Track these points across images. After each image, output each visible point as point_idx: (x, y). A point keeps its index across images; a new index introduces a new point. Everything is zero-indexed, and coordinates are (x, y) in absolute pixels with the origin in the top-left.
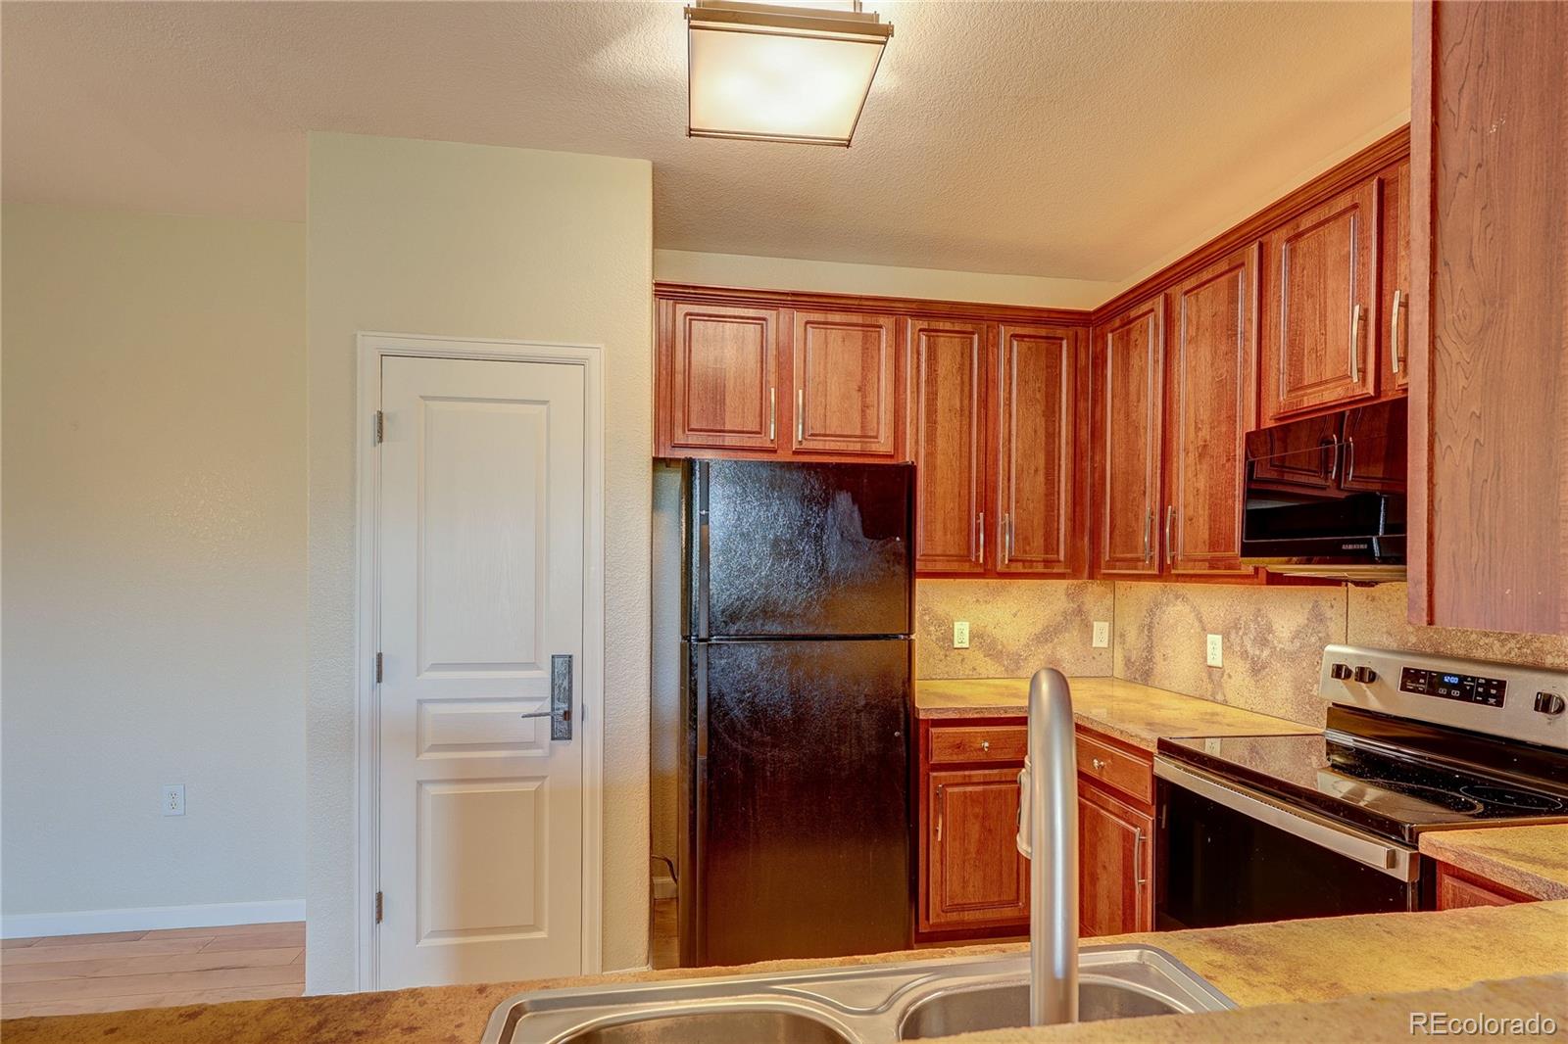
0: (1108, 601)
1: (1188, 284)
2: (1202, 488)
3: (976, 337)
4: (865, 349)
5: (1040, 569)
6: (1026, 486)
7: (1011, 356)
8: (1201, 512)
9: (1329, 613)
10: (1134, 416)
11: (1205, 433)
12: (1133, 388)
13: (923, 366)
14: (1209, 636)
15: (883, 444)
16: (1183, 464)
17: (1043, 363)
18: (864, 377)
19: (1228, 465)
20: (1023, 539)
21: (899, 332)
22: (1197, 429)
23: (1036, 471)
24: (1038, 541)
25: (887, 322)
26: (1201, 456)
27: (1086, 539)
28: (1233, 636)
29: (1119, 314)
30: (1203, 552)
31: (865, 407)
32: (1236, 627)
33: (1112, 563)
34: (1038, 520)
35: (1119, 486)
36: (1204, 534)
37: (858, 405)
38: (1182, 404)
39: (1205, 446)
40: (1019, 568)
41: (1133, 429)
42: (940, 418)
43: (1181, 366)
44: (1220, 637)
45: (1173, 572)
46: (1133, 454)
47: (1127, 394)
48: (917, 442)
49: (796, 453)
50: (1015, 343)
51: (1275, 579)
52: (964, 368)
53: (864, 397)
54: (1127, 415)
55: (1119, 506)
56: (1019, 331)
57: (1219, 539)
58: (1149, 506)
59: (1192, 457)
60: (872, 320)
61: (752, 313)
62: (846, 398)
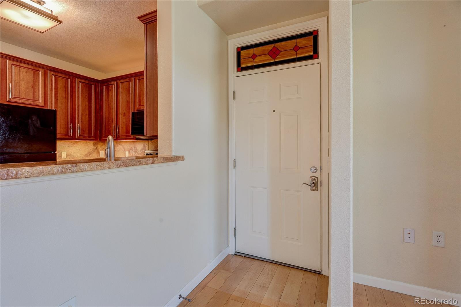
0: (104, 146)
1: (121, 81)
2: (124, 122)
3: (69, 80)
4: (34, 76)
5: (87, 138)
6: (84, 118)
7: (79, 87)
8: (124, 126)
9: (146, 145)
10: (110, 105)
11: (125, 111)
12: (110, 99)
13: (53, 84)
14: (126, 152)
15: (40, 102)
16: (120, 116)
17: (87, 89)
18: (34, 84)
19: (129, 118)
20: (83, 131)
21: (45, 73)
22: (123, 110)
23: (86, 115)
24: (87, 131)
25: (42, 70)
26: (124, 115)
27: (99, 132)
28: (130, 151)
29: (107, 82)
30: (124, 134)
31: (34, 92)
32: (131, 150)
33: (106, 137)
34: (87, 126)
35: (107, 120)
36: (125, 131)
37: (32, 91)
38: (120, 104)
39: (125, 114)
40: (82, 137)
41: (109, 108)
42: (59, 98)
43: (120, 97)
44: (128, 152)
45: (119, 138)
46: (110, 113)
47: (108, 100)
48: (52, 104)
49: (8, 102)
50: (80, 83)
51: (137, 139)
52: (66, 87)
53: (34, 89)
54: (108, 105)
55: (107, 124)
56: (81, 81)
57: (127, 132)
58: (114, 125)
59: (122, 116)
60: (37, 69)
62: (27, 88)
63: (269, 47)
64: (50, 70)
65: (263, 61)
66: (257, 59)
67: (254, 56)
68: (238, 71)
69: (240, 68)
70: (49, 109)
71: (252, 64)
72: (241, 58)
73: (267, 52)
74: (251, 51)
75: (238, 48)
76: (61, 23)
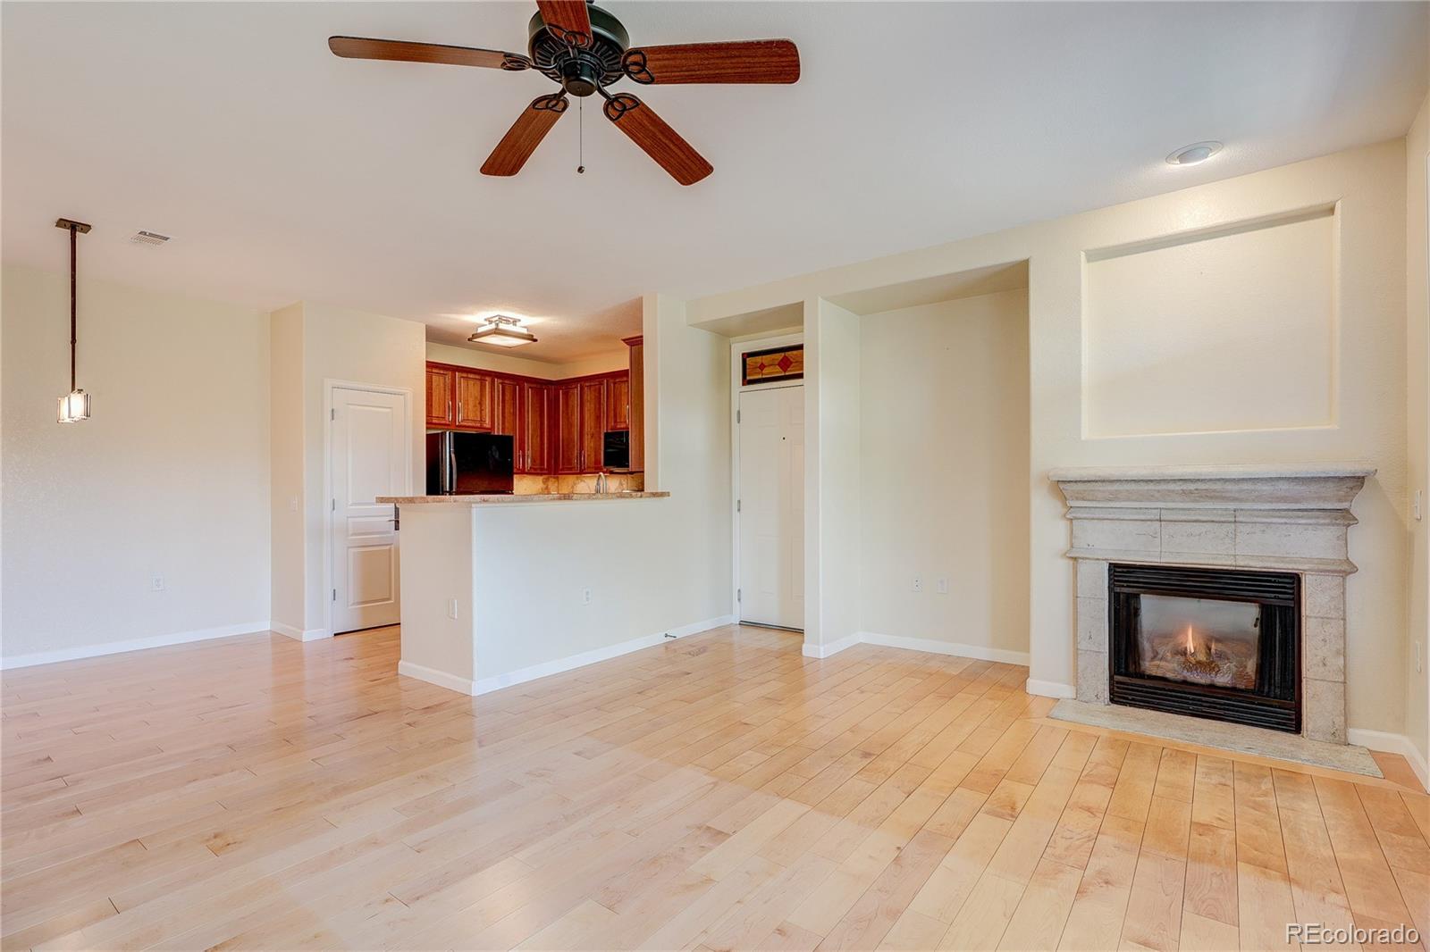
0: (556, 484)
1: (588, 384)
2: (592, 447)
3: (518, 387)
4: (481, 389)
5: (539, 471)
6: (534, 441)
7: (529, 394)
8: (592, 453)
9: (623, 482)
10: (570, 422)
11: (593, 430)
12: (570, 411)
13: (501, 397)
15: (487, 424)
16: (587, 438)
17: (538, 397)
18: (481, 399)
19: (600, 441)
20: (533, 461)
21: (493, 382)
22: (591, 429)
23: (537, 436)
24: (538, 462)
25: (488, 379)
26: (592, 437)
27: (553, 461)
29: (567, 384)
30: (593, 465)
31: (481, 410)
33: (563, 469)
34: (538, 454)
35: (565, 443)
36: (593, 459)
37: (479, 410)
38: (586, 420)
39: (593, 435)
40: (533, 471)
41: (570, 425)
42: (506, 417)
43: (585, 409)
45: (582, 471)
46: (570, 432)
47: (567, 413)
48: (499, 425)
49: (458, 426)
50: (530, 390)
51: (612, 473)
52: (514, 399)
53: (481, 406)
54: (568, 419)
55: (565, 449)
56: (532, 386)
57: (597, 462)
58: (576, 452)
59: (589, 436)
60: (484, 378)
61: (442, 372)
62: (475, 406)
63: (779, 356)
64: (498, 378)
65: (773, 373)
66: (765, 371)
67: (762, 367)
68: (743, 385)
69: (746, 382)
70: (496, 434)
71: (760, 376)
72: (748, 367)
73: (777, 362)
74: (759, 359)
75: (743, 354)
76: (535, 340)
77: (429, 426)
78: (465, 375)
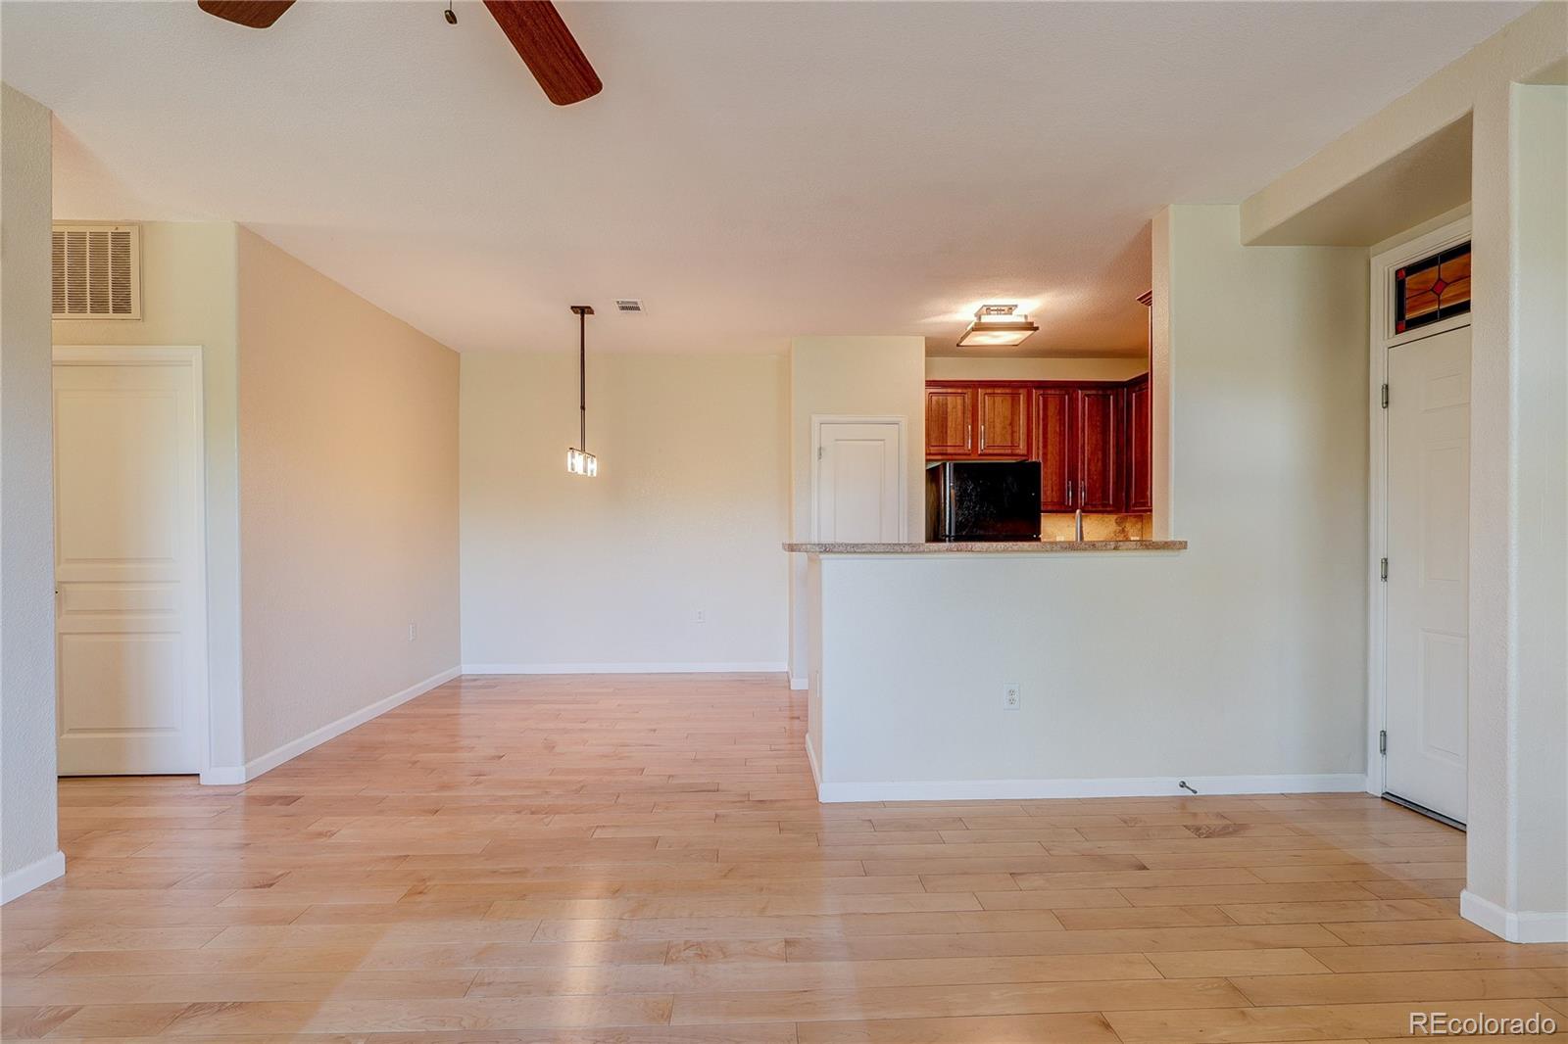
0: (1139, 526)
3: (1067, 396)
4: (1013, 406)
5: (1101, 508)
6: (1093, 467)
7: (1085, 404)
12: (1143, 422)
13: (1041, 412)
15: (1021, 451)
17: (1101, 408)
18: (1013, 419)
20: (1091, 492)
21: (1029, 397)
23: (1098, 460)
24: (1099, 494)
25: (1023, 393)
29: (1141, 383)
31: (1013, 432)
33: (1135, 506)
34: (1099, 483)
37: (1010, 431)
40: (1089, 508)
42: (1049, 435)
47: (1141, 424)
48: (1038, 448)
49: (981, 455)
50: (1086, 399)
52: (1061, 412)
53: (1012, 426)
55: (1138, 476)
56: (1089, 392)
60: (1015, 392)
61: (960, 391)
62: (1004, 428)
64: (1037, 388)
67: (1438, 287)
68: (1398, 331)
69: (1403, 323)
70: (1034, 460)
71: (1433, 308)
72: (1407, 294)
74: (1432, 273)
75: (1398, 272)
76: (1036, 329)
77: (929, 457)
78: (989, 391)
